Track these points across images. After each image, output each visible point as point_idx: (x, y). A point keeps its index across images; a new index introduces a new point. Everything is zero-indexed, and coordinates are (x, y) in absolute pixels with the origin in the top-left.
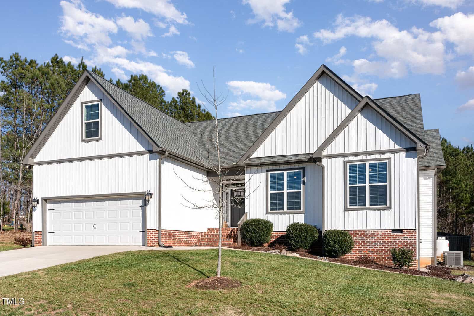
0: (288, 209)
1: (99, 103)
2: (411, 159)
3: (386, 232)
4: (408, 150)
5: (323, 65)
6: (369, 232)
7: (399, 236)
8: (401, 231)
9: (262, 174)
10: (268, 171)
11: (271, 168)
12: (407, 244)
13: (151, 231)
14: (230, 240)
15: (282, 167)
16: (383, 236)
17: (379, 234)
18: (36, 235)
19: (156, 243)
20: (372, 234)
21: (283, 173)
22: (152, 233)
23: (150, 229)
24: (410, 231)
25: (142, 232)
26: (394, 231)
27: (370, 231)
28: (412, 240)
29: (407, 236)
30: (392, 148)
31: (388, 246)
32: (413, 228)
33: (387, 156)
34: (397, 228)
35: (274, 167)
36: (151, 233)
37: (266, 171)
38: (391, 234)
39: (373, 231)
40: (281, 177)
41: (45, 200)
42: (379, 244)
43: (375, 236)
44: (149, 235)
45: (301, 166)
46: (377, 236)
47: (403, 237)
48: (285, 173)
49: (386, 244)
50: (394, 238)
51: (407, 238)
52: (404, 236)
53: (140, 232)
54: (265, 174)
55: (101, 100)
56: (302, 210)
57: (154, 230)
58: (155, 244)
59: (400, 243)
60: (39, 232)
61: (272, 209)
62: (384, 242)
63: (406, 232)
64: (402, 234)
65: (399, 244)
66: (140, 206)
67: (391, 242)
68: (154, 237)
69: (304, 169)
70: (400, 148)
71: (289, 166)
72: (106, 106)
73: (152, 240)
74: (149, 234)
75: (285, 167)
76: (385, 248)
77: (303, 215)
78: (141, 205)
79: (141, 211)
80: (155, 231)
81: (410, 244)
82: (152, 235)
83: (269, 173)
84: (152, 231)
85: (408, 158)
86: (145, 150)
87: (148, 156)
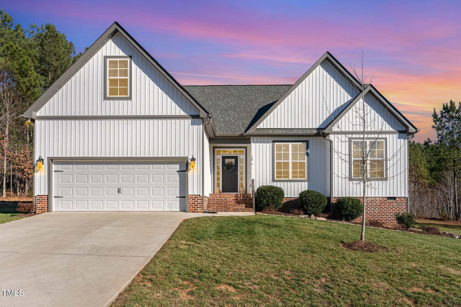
0: (293, 177)
1: (128, 59)
2: (402, 140)
3: (383, 199)
4: (400, 132)
5: (327, 52)
6: (370, 199)
7: (393, 202)
8: (394, 198)
9: (268, 144)
10: (274, 142)
11: (276, 139)
12: (399, 209)
13: (194, 196)
15: (287, 139)
16: (380, 202)
17: (377, 200)
18: (38, 199)
19: (199, 209)
20: (371, 201)
21: (289, 144)
22: (195, 199)
23: (192, 195)
24: (401, 199)
25: (180, 197)
26: (389, 198)
27: (370, 198)
28: (403, 206)
29: (399, 202)
30: (387, 130)
31: (385, 211)
32: (404, 196)
33: (384, 136)
34: (392, 196)
35: (280, 139)
36: (192, 199)
37: (272, 142)
38: (386, 200)
39: (372, 198)
40: (288, 147)
41: (51, 160)
42: (377, 209)
43: (374, 202)
44: (191, 201)
45: (304, 139)
46: (376, 202)
47: (396, 203)
48: (290, 144)
49: (383, 209)
50: (389, 204)
51: (399, 204)
52: (396, 202)
53: (177, 197)
54: (271, 144)
55: (131, 57)
56: (306, 179)
57: (196, 196)
58: (197, 209)
59: (394, 208)
60: (43, 197)
61: (277, 177)
62: (381, 207)
63: (398, 200)
64: (395, 201)
65: (393, 209)
66: (177, 171)
67: (387, 207)
68: (196, 203)
69: (307, 142)
70: (394, 130)
71: (294, 139)
72: (137, 64)
73: (195, 205)
74: (191, 200)
75: (290, 139)
76: (382, 212)
77: (306, 183)
78: (178, 170)
79: (178, 176)
80: (198, 197)
81: (401, 209)
82: (195, 201)
83: (275, 143)
84: (195, 197)
85: (400, 139)
86: (185, 114)
87: (190, 121)
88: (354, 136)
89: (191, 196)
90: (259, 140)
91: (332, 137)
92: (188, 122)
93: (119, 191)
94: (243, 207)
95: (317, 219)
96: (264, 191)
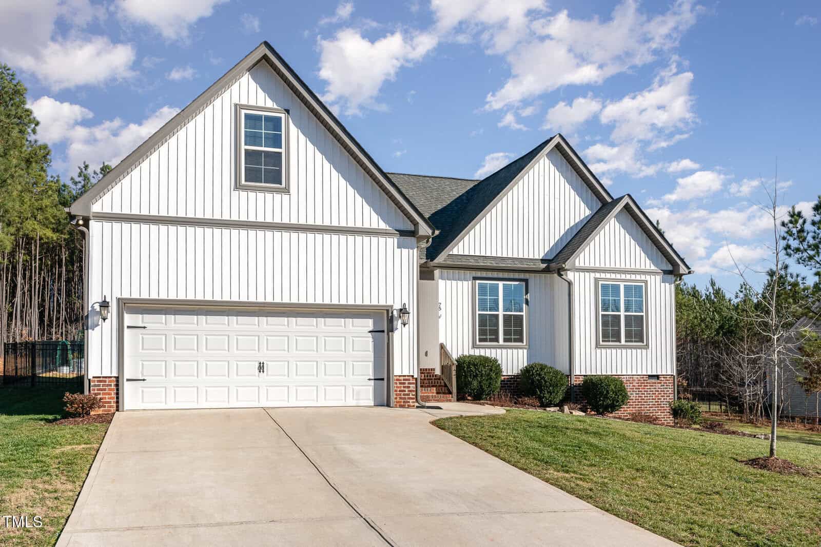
0: (505, 340)
1: (283, 116)
2: (667, 285)
3: (642, 378)
4: (666, 272)
6: (624, 378)
7: (655, 383)
8: (657, 377)
9: (465, 283)
10: (475, 278)
11: (479, 274)
12: (664, 394)
13: (402, 378)
14: (430, 390)
15: (495, 275)
16: (639, 383)
17: (634, 380)
18: (95, 386)
19: (411, 401)
20: (627, 381)
21: (498, 284)
22: (404, 383)
23: (400, 376)
24: (666, 378)
25: (375, 379)
26: (651, 376)
27: (625, 376)
28: (669, 388)
29: (664, 383)
30: (648, 267)
31: (645, 397)
32: (670, 374)
33: (643, 277)
34: (654, 373)
35: (484, 274)
36: (400, 383)
37: (472, 279)
38: (647, 380)
39: (627, 376)
40: (495, 290)
42: (634, 395)
43: (630, 383)
44: (397, 387)
45: (522, 276)
46: (633, 383)
47: (660, 385)
48: (501, 284)
49: (642, 394)
50: (650, 386)
51: (664, 386)
52: (661, 383)
53: (369, 379)
54: (470, 282)
55: (288, 111)
56: (525, 344)
57: (407, 378)
58: (409, 402)
59: (657, 393)
60: (107, 379)
61: (481, 340)
62: (640, 391)
63: (662, 379)
64: (659, 381)
65: (655, 394)
66: (370, 332)
67: (647, 391)
68: (407, 390)
69: (526, 281)
70: (656, 269)
71: (506, 275)
72: (298, 126)
73: (404, 395)
74: (398, 385)
75: (501, 275)
76: (641, 399)
77: (525, 351)
78: (371, 328)
79: (371, 340)
80: (409, 380)
81: (667, 394)
82: (404, 387)
83: (478, 282)
84: (404, 380)
85: (665, 283)
86: (388, 228)
87: (396, 240)
88: (603, 275)
89: (398, 378)
90: (457, 275)
91: (570, 275)
92: (392, 242)
93: (261, 368)
94: (433, 393)
95: (574, 413)
96: (475, 365)
